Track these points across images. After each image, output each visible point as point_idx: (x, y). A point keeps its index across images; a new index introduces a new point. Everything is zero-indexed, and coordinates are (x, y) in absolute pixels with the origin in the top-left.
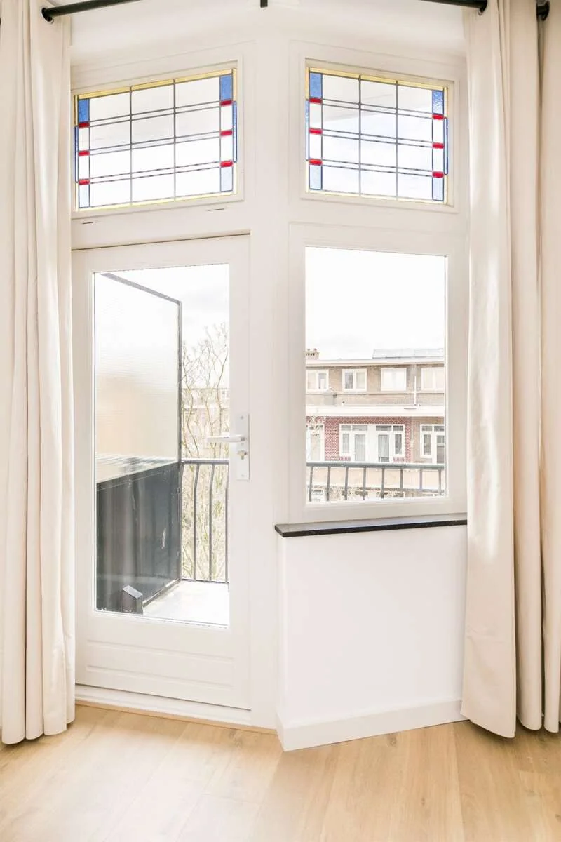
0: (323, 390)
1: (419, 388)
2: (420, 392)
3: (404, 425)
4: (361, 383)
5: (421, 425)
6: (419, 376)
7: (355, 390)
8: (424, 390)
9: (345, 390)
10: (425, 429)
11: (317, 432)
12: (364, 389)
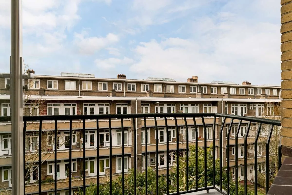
0: (37, 88)
1: (81, 89)
2: (81, 91)
3: (76, 104)
4: (56, 86)
5: (83, 104)
6: (81, 84)
7: (53, 88)
8: (83, 90)
9: (48, 89)
10: (85, 105)
11: (36, 107)
12: (57, 89)
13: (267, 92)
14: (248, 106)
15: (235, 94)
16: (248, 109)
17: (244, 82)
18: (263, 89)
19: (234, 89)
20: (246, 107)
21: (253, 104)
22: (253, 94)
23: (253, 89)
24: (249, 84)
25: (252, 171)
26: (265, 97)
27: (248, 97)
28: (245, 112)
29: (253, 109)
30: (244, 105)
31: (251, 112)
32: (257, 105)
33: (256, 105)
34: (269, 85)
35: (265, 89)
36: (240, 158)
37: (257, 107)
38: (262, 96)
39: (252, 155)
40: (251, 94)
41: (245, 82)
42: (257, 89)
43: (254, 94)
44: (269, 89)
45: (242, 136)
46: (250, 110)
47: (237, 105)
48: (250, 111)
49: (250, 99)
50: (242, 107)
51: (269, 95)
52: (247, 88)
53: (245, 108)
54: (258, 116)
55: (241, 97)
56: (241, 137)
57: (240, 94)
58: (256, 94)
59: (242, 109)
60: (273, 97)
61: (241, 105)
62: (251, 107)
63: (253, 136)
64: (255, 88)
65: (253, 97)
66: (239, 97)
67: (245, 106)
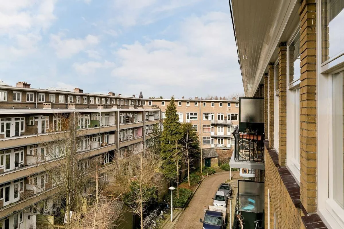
13: (53, 99)
14: (27, 120)
15: (6, 100)
16: (27, 124)
17: (19, 83)
18: (48, 94)
19: (3, 93)
20: (24, 121)
21: (34, 117)
22: (33, 101)
23: (33, 94)
24: (27, 86)
25: (31, 216)
26: (50, 106)
27: (27, 105)
28: (22, 129)
29: (34, 124)
30: (21, 118)
31: (32, 129)
32: (40, 118)
33: (38, 118)
34: (54, 89)
35: (50, 95)
36: (13, 202)
37: (40, 121)
38: (46, 105)
39: (32, 193)
40: (30, 101)
41: (21, 83)
42: (39, 94)
43: (35, 101)
44: (55, 95)
45: (17, 168)
46: (30, 125)
47: (10, 120)
48: (30, 127)
49: (28, 108)
50: (17, 121)
51: (55, 102)
52: (24, 92)
53: (22, 123)
54: (40, 134)
55: (15, 105)
56: (15, 169)
57: (13, 101)
58: (38, 102)
59: (17, 124)
60: (59, 106)
61: (16, 119)
62: (30, 120)
63: (33, 164)
64: (36, 93)
65: (33, 105)
66: (12, 105)
67: (22, 121)
